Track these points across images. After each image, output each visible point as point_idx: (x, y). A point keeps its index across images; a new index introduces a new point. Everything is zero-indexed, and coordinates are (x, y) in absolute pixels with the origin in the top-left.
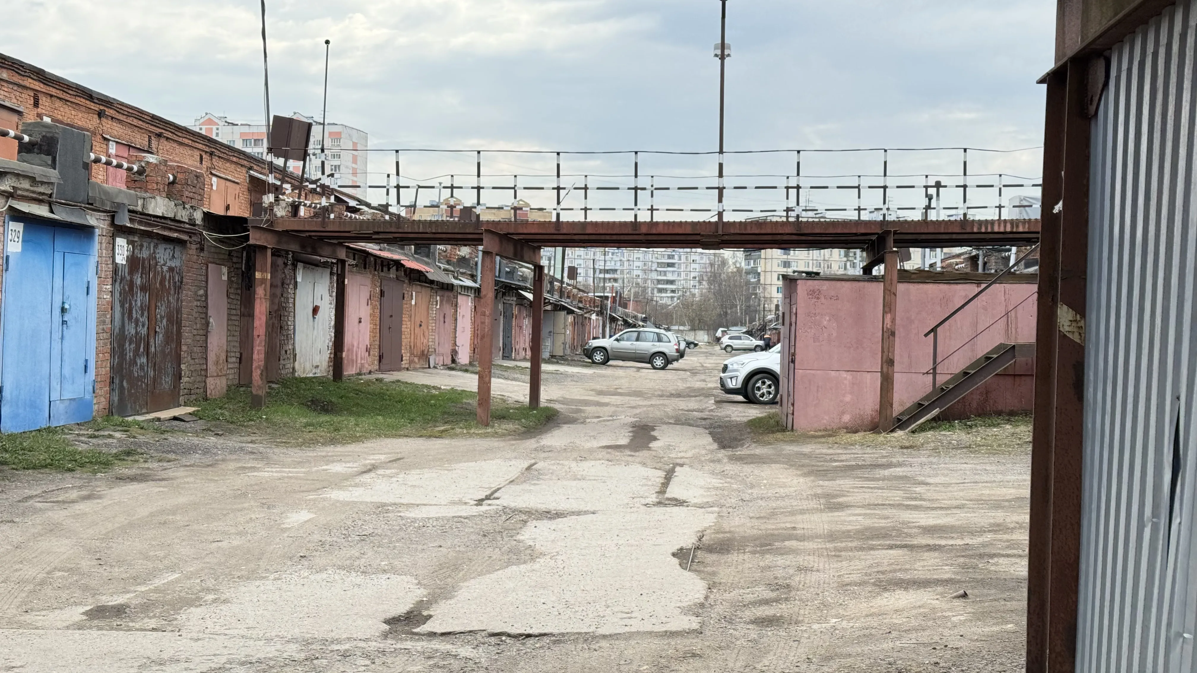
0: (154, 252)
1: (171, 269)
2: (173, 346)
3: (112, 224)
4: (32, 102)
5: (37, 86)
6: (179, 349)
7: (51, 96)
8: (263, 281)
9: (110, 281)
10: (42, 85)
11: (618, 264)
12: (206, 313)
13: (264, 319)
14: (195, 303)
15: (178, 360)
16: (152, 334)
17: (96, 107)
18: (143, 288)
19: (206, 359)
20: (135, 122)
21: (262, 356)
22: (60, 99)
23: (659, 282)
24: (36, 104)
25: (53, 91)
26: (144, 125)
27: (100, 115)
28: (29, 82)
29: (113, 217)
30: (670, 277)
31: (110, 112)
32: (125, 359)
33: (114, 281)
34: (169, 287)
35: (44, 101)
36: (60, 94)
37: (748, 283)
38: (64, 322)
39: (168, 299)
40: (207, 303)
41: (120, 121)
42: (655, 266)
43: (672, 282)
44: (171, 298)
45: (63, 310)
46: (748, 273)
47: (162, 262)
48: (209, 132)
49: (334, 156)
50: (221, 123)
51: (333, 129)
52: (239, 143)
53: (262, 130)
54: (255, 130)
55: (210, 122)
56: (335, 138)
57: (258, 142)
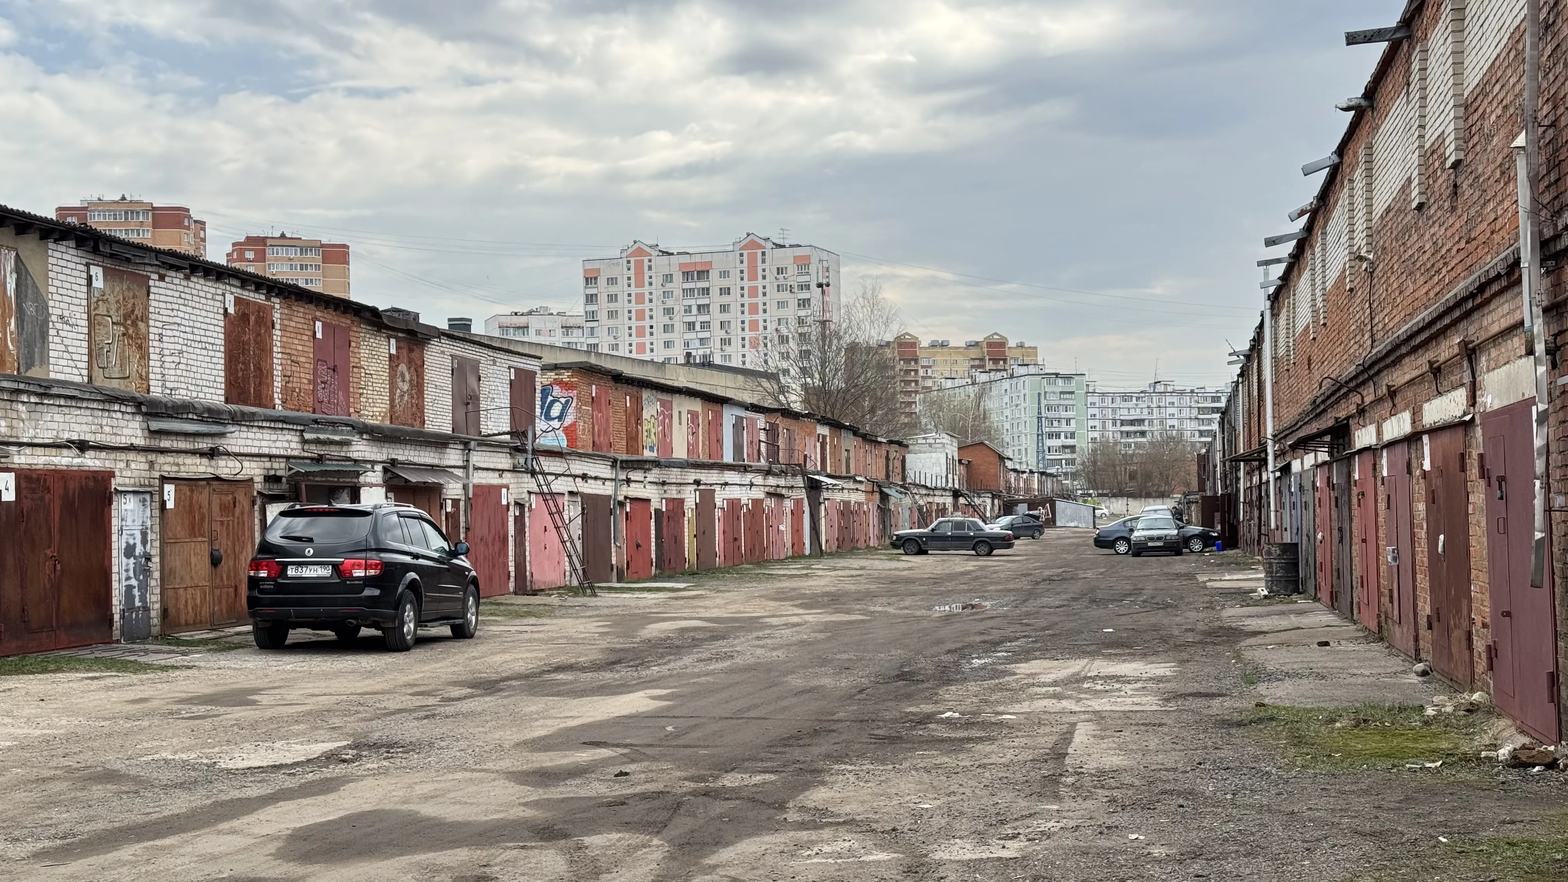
48: (639, 265)
49: (801, 287)
50: (654, 253)
51: (798, 252)
52: (678, 277)
53: (707, 258)
54: (697, 259)
55: (640, 252)
56: (803, 264)
57: (703, 274)
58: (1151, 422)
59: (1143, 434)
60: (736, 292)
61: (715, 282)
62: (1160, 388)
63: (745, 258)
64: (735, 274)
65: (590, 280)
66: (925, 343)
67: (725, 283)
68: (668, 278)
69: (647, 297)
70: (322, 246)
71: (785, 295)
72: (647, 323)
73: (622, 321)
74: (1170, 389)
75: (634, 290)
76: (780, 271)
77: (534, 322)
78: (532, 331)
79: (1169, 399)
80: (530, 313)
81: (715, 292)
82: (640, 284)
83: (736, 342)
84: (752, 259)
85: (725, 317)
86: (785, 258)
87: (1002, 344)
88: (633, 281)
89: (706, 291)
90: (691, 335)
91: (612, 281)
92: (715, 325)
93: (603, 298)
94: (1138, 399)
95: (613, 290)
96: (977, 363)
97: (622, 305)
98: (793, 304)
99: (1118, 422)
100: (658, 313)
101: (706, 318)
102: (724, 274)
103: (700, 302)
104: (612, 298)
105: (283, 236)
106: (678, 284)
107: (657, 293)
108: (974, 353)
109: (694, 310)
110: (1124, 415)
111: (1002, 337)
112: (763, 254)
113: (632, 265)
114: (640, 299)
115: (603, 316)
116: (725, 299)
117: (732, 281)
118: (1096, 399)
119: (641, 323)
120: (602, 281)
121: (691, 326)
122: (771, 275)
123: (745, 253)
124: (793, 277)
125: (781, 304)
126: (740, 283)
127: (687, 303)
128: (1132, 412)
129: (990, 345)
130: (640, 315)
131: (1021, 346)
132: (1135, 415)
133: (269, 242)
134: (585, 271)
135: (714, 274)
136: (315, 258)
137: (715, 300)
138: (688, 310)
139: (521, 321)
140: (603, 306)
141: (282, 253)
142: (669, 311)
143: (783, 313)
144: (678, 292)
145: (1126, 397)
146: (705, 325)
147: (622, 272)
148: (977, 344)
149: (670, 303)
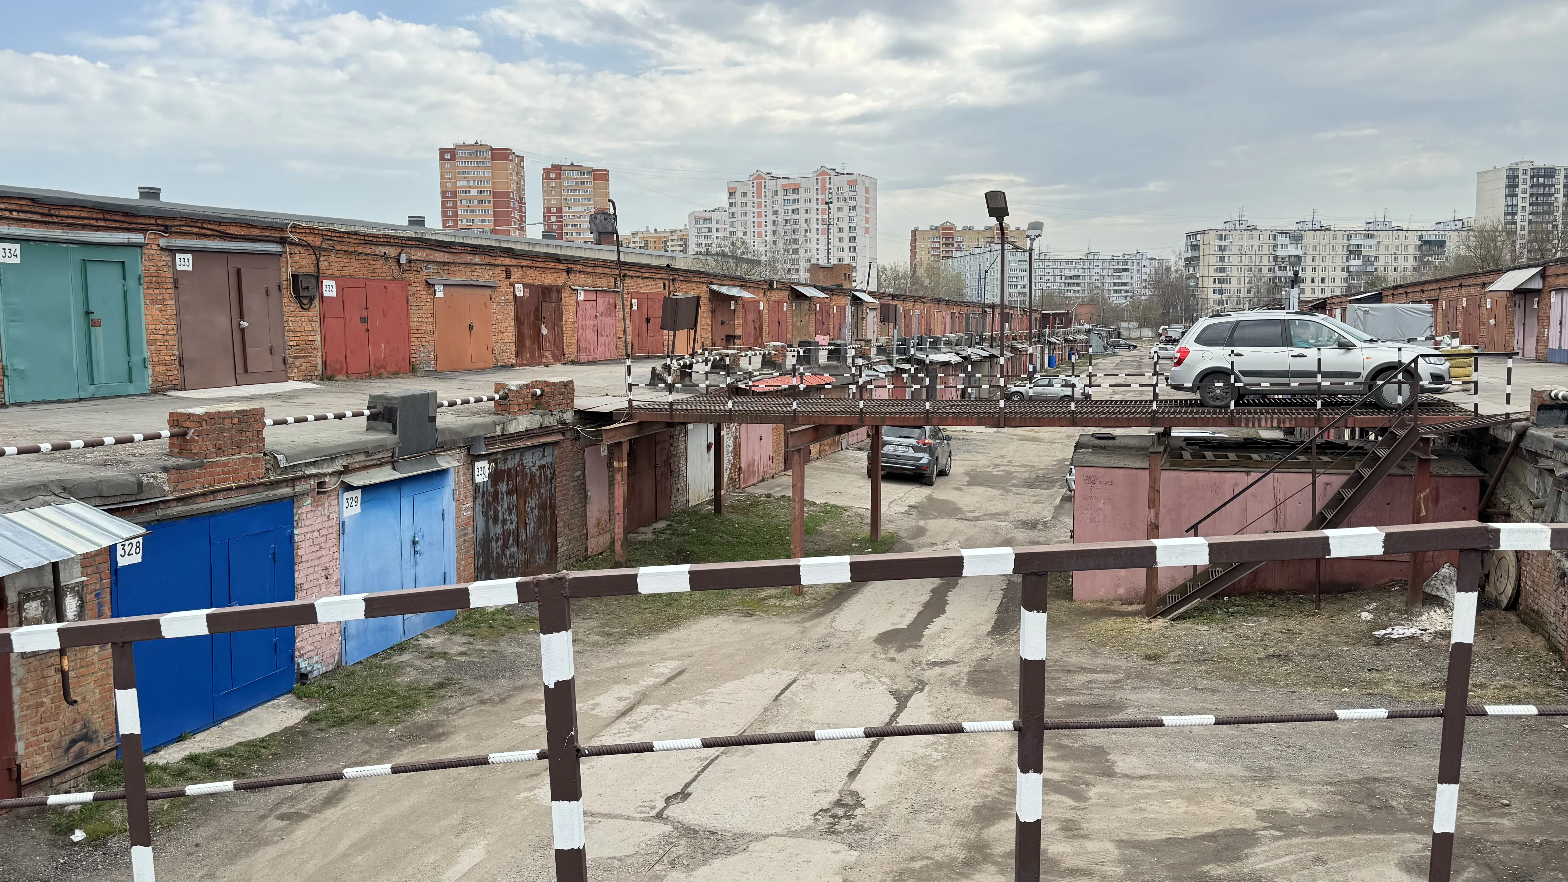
0: (521, 460)
1: (542, 467)
2: (547, 528)
3: (469, 454)
4: (504, 275)
5: (508, 261)
6: (554, 527)
7: (522, 267)
8: (620, 469)
9: (470, 499)
10: (513, 260)
11: (1081, 271)
12: (584, 489)
13: (622, 500)
14: (572, 484)
15: (554, 536)
16: (522, 526)
17: (565, 267)
18: (510, 492)
19: (586, 525)
20: (601, 270)
21: (622, 530)
22: (531, 267)
23: (1115, 284)
24: (508, 276)
25: (524, 263)
26: (610, 271)
27: (568, 271)
28: (500, 261)
29: (469, 449)
30: (1124, 280)
31: (575, 267)
32: (492, 556)
33: (475, 498)
34: (541, 482)
35: (515, 272)
36: (530, 263)
37: (1188, 286)
38: (415, 552)
39: (539, 492)
40: (585, 481)
41: (587, 273)
42: (1111, 272)
43: (1126, 284)
44: (542, 490)
45: (414, 543)
46: (1188, 278)
47: (531, 464)
48: (759, 184)
49: (851, 199)
50: (768, 178)
51: (851, 177)
52: (781, 192)
53: (797, 181)
54: (792, 181)
55: (760, 177)
56: (853, 184)
57: (795, 190)
58: (1084, 277)
59: (1078, 284)
60: (814, 201)
61: (802, 195)
62: (1091, 257)
63: (819, 181)
64: (813, 191)
65: (731, 194)
66: (959, 228)
67: (807, 196)
68: (776, 193)
69: (764, 204)
70: (593, 170)
71: (842, 204)
72: (763, 219)
73: (749, 219)
74: (1096, 257)
75: (756, 200)
76: (839, 189)
77: (715, 216)
78: (714, 222)
79: (1096, 263)
80: (713, 211)
81: (802, 201)
82: (759, 196)
83: (814, 231)
84: (824, 181)
85: (807, 216)
86: (842, 181)
88: (755, 195)
89: (797, 201)
90: (788, 227)
91: (744, 194)
92: (802, 222)
93: (738, 205)
94: (1076, 263)
95: (744, 200)
96: (989, 240)
97: (749, 208)
98: (846, 209)
99: (1063, 277)
100: (770, 214)
101: (797, 217)
102: (808, 191)
103: (794, 207)
104: (744, 205)
105: (572, 164)
106: (781, 196)
107: (769, 201)
108: (988, 233)
109: (790, 211)
110: (1067, 273)
112: (830, 179)
113: (755, 185)
114: (760, 205)
115: (738, 215)
116: (808, 206)
117: (812, 195)
118: (1050, 264)
119: (760, 220)
120: (738, 194)
121: (788, 221)
122: (834, 191)
123: (819, 178)
124: (847, 193)
125: (840, 209)
126: (816, 196)
127: (786, 208)
128: (1072, 271)
130: (760, 215)
132: (1074, 273)
133: (563, 168)
134: (729, 188)
135: (801, 191)
136: (589, 177)
137: (802, 206)
138: (787, 212)
139: (707, 215)
140: (738, 209)
141: (570, 175)
142: (776, 213)
143: (840, 214)
144: (781, 201)
145: (1069, 262)
146: (796, 221)
147: (749, 189)
149: (776, 208)
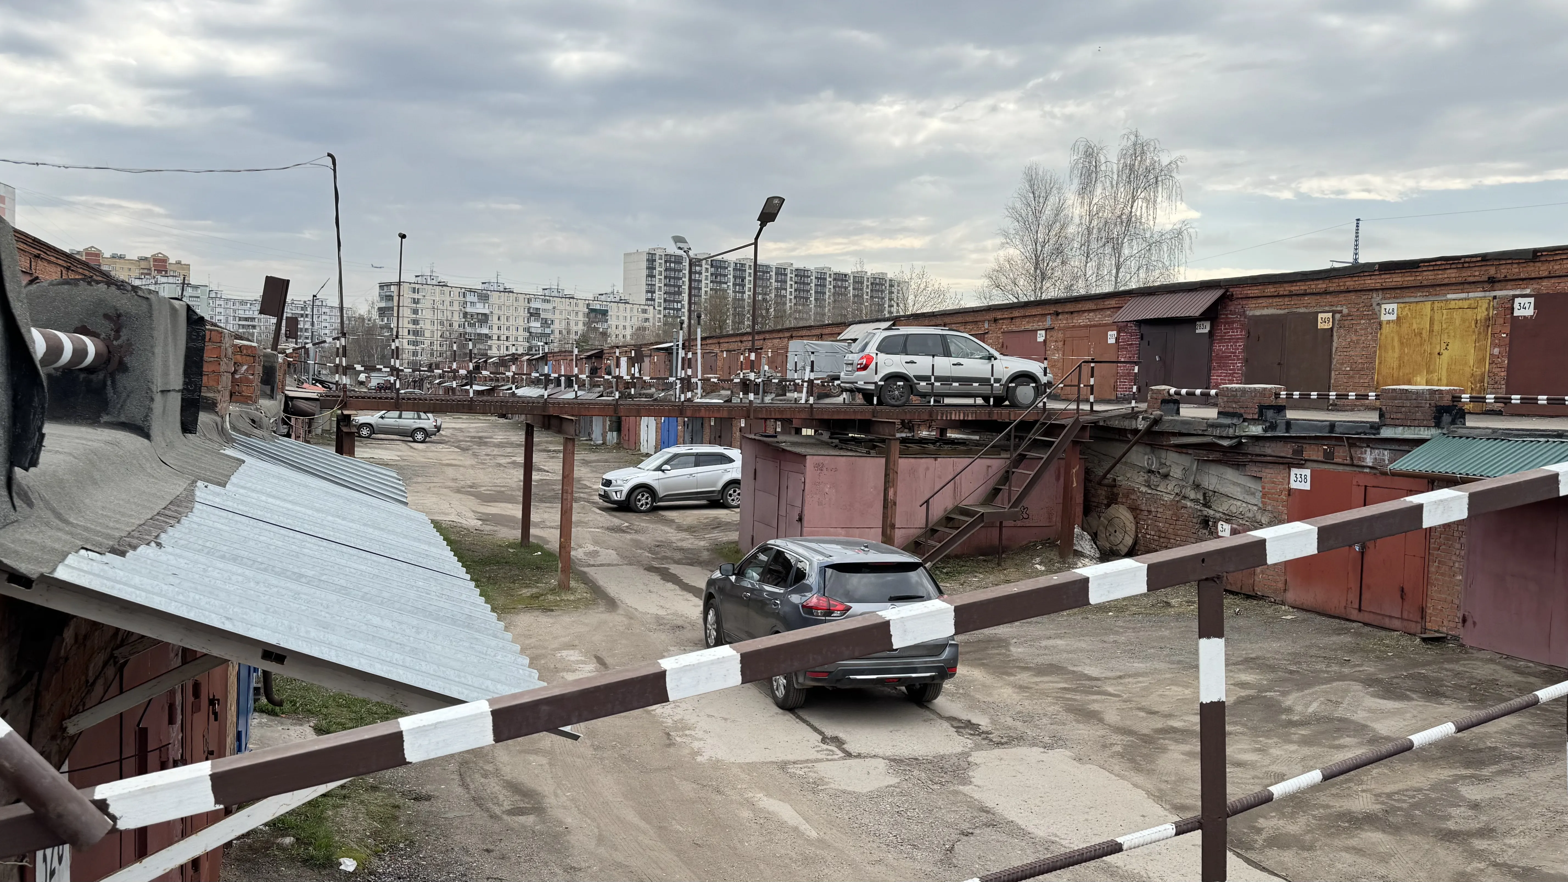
30: (303, 326)
43: (305, 330)
46: (382, 328)
59: (254, 327)
87: (164, 260)
96: (144, 271)
99: (237, 319)
108: (143, 264)
111: (165, 256)
128: (247, 312)
129: (155, 260)
131: (179, 263)
132: (249, 314)
145: (243, 303)
148: (146, 259)
